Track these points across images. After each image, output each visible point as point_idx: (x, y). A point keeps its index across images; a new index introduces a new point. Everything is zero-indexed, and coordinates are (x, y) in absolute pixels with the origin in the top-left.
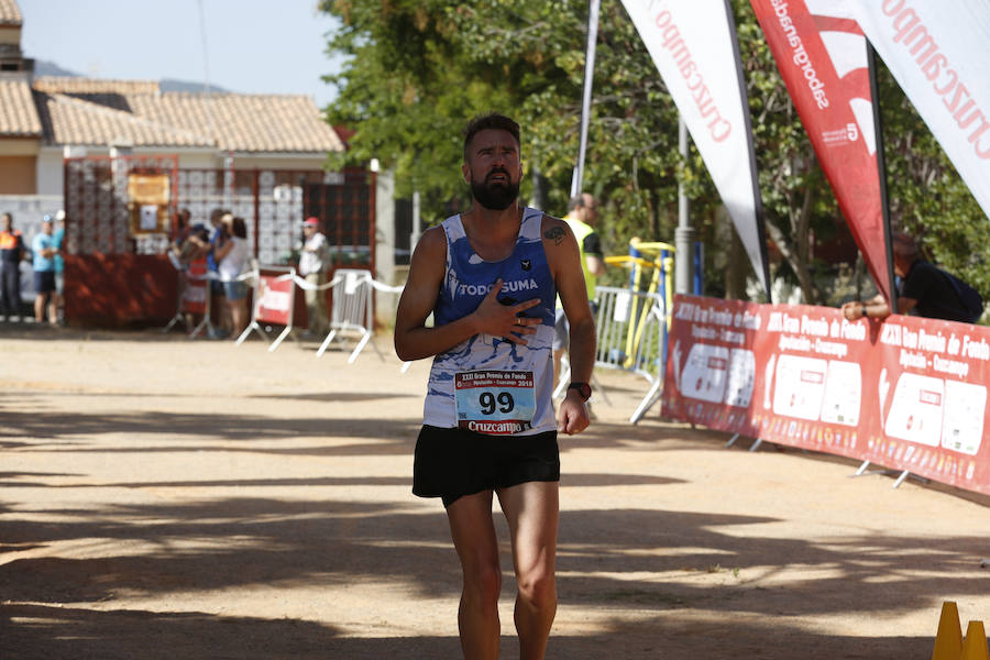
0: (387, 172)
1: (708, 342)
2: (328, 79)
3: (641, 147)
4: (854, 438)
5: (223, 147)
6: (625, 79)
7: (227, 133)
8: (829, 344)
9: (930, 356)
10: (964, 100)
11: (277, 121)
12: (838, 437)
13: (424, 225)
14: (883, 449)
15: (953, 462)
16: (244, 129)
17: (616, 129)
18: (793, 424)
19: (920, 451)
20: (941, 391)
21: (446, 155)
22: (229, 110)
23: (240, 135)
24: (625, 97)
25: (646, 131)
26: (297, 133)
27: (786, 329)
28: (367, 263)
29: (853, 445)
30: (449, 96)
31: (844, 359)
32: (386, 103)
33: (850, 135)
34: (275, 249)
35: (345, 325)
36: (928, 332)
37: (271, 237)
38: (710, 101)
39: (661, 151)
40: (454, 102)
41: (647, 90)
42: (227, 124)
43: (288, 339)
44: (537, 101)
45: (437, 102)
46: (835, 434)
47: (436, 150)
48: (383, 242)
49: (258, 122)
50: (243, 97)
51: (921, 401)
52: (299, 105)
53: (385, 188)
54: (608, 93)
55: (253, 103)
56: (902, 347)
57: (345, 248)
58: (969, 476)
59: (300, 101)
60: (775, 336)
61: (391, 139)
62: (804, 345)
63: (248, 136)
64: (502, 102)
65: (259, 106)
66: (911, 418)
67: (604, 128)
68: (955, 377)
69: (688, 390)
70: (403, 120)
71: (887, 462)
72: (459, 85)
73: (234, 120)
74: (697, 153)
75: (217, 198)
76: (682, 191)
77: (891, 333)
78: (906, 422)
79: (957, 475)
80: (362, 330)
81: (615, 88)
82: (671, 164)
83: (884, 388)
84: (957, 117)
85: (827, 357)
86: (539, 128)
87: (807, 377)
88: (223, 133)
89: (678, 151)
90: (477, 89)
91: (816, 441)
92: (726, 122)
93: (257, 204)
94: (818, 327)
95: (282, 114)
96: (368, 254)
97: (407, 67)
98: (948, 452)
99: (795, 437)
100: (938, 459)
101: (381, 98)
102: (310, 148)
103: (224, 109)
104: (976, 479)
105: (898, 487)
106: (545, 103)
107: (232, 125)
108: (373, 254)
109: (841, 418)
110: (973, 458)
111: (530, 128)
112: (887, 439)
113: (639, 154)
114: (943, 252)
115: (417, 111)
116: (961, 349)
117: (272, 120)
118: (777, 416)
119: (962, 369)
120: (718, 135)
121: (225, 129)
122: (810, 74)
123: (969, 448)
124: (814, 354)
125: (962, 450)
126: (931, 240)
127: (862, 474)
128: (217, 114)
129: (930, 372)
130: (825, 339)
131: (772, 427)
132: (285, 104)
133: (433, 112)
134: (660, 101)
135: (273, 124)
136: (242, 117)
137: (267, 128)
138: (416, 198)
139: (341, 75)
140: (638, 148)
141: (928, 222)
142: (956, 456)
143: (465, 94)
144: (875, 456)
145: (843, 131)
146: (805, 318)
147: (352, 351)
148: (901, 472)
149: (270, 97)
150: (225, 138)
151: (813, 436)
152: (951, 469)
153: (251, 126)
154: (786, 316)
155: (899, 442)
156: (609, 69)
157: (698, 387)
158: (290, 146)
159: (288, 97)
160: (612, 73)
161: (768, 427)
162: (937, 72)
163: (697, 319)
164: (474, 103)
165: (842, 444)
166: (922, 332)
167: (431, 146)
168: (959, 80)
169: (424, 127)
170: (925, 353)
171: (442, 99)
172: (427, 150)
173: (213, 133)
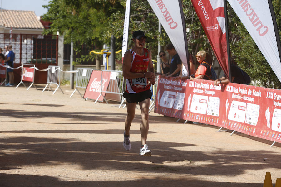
0: (62, 35)
1: (169, 90)
2: (44, 7)
3: (146, 30)
4: (218, 120)
5: (6, 26)
6: (141, 9)
7: (8, 22)
8: (209, 91)
9: (242, 95)
10: (255, 18)
11: (23, 18)
12: (212, 120)
13: (74, 52)
14: (227, 123)
15: (249, 128)
16: (13, 21)
17: (139, 24)
18: (197, 115)
19: (238, 124)
20: (245, 106)
21: (82, 31)
22: (8, 15)
23: (12, 23)
24: (141, 14)
25: (148, 25)
26: (29, 22)
27: (195, 86)
28: (55, 64)
29: (217, 122)
30: (83, 13)
31: (214, 96)
32: (63, 14)
33: (216, 28)
34: (26, 59)
35: (52, 82)
36: (241, 88)
37: (25, 55)
38: (170, 16)
39: (153, 31)
40: (85, 14)
41: (148, 12)
42: (7, 19)
43: (33, 86)
44: (115, 15)
45: (79, 14)
46: (211, 119)
47: (79, 29)
48: (60, 57)
49: (17, 19)
50: (12, 11)
51: (239, 109)
52: (30, 14)
53: (61, 41)
54: (136, 13)
55: (16, 13)
56: (233, 92)
57: (48, 59)
58: (254, 132)
59: (30, 13)
60: (192, 89)
61: (64, 25)
62: (201, 91)
63: (14, 23)
64: (100, 15)
65: (17, 14)
66: (236, 114)
67: (135, 24)
68: (250, 102)
69: (162, 104)
70: (68, 20)
71: (228, 128)
72: (86, 9)
73: (10, 18)
74: (164, 32)
75: (8, 42)
76: (159, 43)
77: (229, 88)
78: (234, 115)
79: (250, 132)
80: (57, 84)
81: (138, 12)
82: (156, 35)
83: (227, 105)
84: (253, 23)
85: (209, 95)
86: (115, 24)
87: (202, 101)
88: (6, 22)
89: (158, 31)
90: (92, 11)
91: (205, 121)
92: (175, 23)
93: (21, 44)
94: (206, 86)
95: (25, 17)
96: (55, 61)
97: (73, 4)
98: (247, 125)
99: (198, 119)
100: (244, 127)
101: (61, 13)
102: (33, 27)
103: (7, 15)
104: (256, 133)
105: (232, 135)
106: (117, 15)
107: (9, 20)
108: (57, 61)
109: (213, 114)
110: (255, 127)
111: (112, 23)
112: (228, 121)
113: (146, 32)
114: (240, 64)
115: (73, 17)
116: (252, 93)
117: (21, 18)
118: (192, 113)
119: (252, 100)
120: (172, 27)
121: (7, 21)
122: (203, 9)
123: (254, 124)
124: (204, 94)
125: (252, 124)
126: (237, 60)
127: (220, 131)
128: (5, 17)
129: (242, 100)
130: (208, 90)
131: (190, 116)
132: (25, 13)
133: (78, 17)
134: (152, 16)
135: (22, 20)
136: (12, 17)
137: (20, 21)
138: (72, 44)
139: (48, 5)
140: (145, 30)
141: (236, 54)
142: (250, 126)
143: (88, 12)
144: (224, 126)
145: (214, 27)
146: (202, 83)
147: (53, 91)
148: (233, 131)
149: (21, 11)
150: (7, 24)
151: (204, 120)
152: (248, 130)
153: (15, 21)
154: (196, 82)
155: (232, 121)
156: (137, 6)
157: (165, 104)
158: (27, 26)
159: (27, 11)
160: (138, 7)
161: (189, 116)
162: (247, 9)
163: (165, 83)
164: (91, 15)
165: (214, 122)
166: (240, 88)
167: (77, 28)
168: (254, 12)
169: (75, 22)
170: (240, 94)
171: (81, 14)
172: (76, 29)
173: (3, 22)
